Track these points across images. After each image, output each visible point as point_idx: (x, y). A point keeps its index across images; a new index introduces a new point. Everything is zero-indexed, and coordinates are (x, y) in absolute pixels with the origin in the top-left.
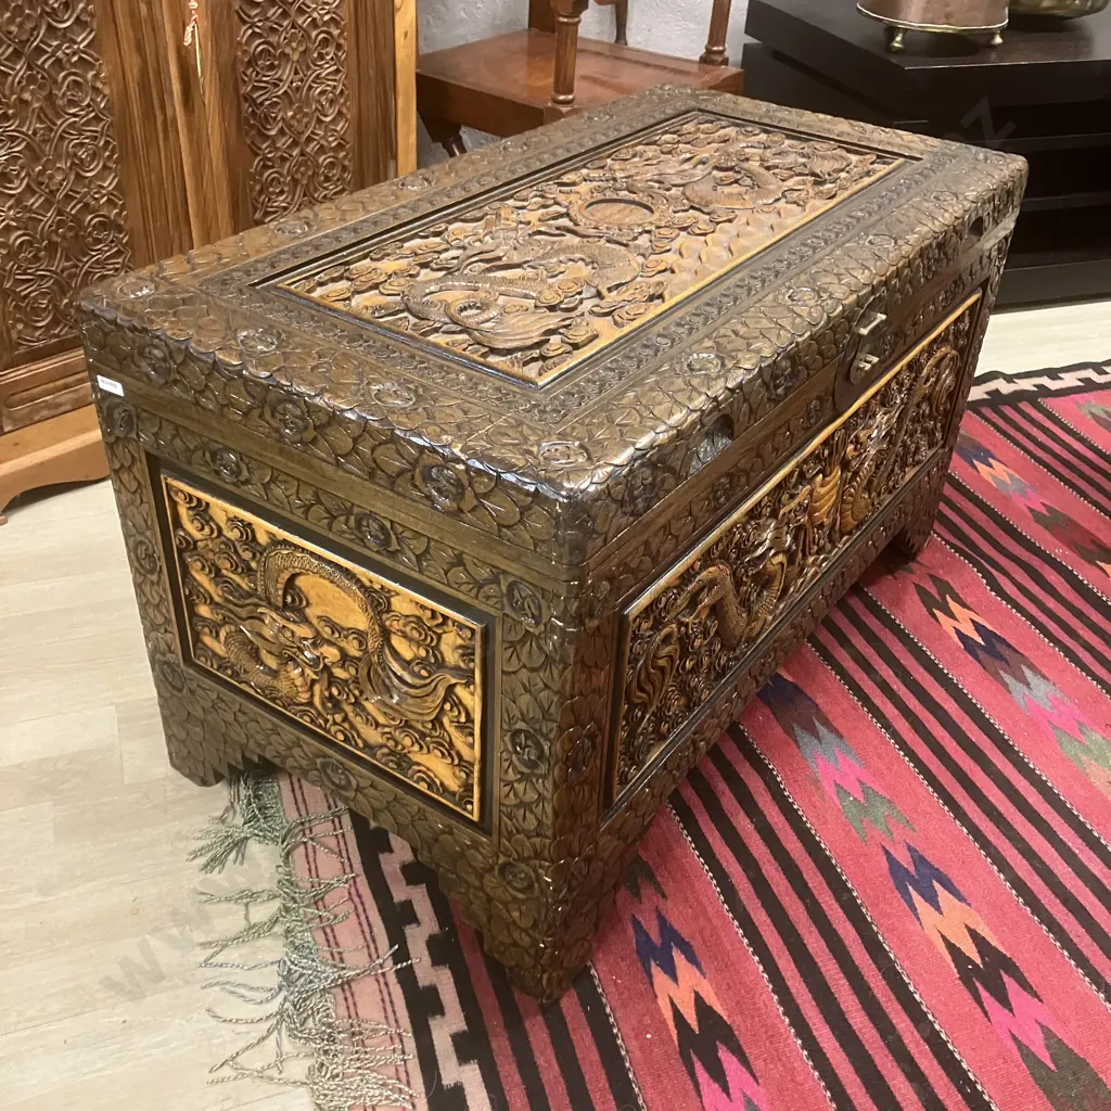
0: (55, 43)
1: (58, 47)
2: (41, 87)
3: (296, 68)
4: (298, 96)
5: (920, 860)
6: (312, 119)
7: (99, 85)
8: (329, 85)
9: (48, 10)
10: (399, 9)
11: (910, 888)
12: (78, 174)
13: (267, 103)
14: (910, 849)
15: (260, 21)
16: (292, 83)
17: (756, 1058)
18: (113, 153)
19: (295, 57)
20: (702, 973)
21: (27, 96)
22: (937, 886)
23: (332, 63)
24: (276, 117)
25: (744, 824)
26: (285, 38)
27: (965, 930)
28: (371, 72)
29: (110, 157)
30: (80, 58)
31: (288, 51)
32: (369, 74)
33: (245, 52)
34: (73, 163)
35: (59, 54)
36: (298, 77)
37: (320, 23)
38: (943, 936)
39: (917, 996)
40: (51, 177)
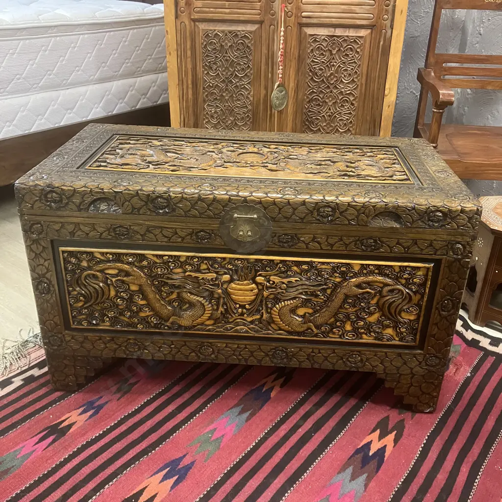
0: (237, 80)
1: (238, 82)
2: (230, 92)
3: (330, 108)
4: (329, 119)
5: (188, 468)
6: (334, 129)
7: (249, 96)
8: (345, 118)
9: (237, 70)
10: (387, 96)
11: (168, 469)
12: (236, 123)
13: (314, 118)
14: (193, 463)
15: (316, 88)
16: (327, 113)
17: (53, 447)
18: (250, 119)
19: (330, 104)
20: (86, 421)
21: (224, 94)
22: (176, 477)
23: (347, 109)
24: (317, 124)
25: (170, 408)
26: (327, 96)
27: (154, 494)
28: (368, 118)
29: (248, 121)
30: (244, 87)
31: (327, 101)
32: (367, 118)
33: (308, 97)
34: (235, 119)
35: (238, 84)
36: (330, 112)
37: (344, 94)
38: (146, 487)
39: (107, 486)
40: (227, 121)
